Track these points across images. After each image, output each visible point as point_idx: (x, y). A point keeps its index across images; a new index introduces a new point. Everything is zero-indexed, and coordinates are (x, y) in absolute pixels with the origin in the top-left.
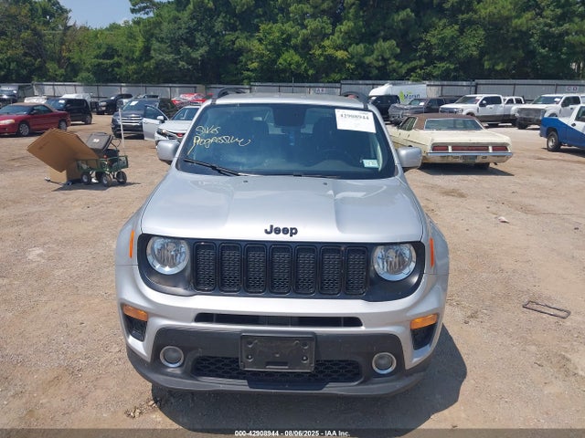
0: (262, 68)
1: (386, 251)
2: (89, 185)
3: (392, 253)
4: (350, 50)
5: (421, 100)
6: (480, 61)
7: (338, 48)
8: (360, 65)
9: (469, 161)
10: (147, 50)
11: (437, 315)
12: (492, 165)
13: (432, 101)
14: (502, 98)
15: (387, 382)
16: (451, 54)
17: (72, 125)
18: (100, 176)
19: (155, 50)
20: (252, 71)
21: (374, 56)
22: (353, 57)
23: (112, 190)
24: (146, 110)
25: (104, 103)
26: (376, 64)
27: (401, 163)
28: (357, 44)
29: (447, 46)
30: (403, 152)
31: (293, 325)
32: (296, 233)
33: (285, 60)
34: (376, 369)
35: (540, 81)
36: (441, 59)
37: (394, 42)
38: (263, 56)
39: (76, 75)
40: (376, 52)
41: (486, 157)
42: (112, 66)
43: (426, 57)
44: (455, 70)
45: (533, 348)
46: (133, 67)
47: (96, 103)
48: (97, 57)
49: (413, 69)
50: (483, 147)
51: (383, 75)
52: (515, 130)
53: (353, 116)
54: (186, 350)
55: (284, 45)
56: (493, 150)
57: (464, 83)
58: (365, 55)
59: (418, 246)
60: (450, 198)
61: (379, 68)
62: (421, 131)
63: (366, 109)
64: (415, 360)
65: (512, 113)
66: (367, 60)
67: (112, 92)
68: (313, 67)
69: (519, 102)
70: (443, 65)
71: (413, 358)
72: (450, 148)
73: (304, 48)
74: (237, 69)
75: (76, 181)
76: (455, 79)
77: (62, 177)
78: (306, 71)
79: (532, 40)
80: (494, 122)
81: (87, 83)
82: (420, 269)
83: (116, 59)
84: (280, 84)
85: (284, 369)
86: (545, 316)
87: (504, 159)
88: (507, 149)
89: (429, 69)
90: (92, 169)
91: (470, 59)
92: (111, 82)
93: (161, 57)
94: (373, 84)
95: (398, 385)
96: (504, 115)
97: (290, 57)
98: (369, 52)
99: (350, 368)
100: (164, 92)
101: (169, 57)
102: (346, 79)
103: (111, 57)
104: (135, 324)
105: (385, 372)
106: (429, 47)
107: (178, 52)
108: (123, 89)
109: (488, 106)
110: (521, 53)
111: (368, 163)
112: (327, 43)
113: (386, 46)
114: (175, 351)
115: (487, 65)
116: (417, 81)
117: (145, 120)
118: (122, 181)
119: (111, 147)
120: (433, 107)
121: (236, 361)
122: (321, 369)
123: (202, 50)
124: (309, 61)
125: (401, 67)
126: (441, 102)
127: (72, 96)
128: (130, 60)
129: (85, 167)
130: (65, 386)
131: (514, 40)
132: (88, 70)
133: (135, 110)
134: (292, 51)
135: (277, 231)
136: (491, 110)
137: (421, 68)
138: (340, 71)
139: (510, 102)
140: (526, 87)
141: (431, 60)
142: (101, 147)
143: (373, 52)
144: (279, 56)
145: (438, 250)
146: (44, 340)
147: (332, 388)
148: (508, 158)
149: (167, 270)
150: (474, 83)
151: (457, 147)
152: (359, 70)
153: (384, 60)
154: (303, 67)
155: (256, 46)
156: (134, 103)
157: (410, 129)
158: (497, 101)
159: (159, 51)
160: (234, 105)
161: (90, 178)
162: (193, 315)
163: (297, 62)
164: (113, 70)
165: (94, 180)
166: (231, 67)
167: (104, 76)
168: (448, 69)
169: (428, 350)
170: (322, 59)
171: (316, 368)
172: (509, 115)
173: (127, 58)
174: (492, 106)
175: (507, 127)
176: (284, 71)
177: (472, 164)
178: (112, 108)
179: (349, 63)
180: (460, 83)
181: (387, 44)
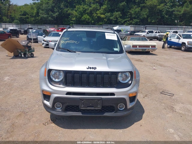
0: (76, 20)
1: (122, 74)
2: (21, 57)
3: (123, 75)
4: (106, 14)
5: (128, 31)
6: (147, 19)
7: (102, 14)
8: (109, 19)
9: (144, 51)
10: (38, 13)
11: (136, 93)
12: (151, 52)
13: (132, 32)
14: (154, 31)
15: (122, 112)
16: (138, 17)
17: (13, 38)
18: (25, 54)
19: (40, 13)
20: (73, 21)
21: (113, 17)
22: (106, 17)
23: (29, 59)
24: (39, 33)
25: (23, 31)
26: (114, 19)
27: (125, 49)
28: (108, 13)
29: (137, 14)
30: (125, 46)
31: (95, 95)
32: (96, 69)
33: (84, 18)
34: (119, 109)
35: (166, 26)
36: (135, 18)
37: (120, 13)
38: (77, 16)
39: (13, 21)
40: (114, 16)
41: (149, 49)
42: (26, 18)
43: (130, 17)
44: (139, 22)
45: (163, 104)
46: (33, 19)
47: (20, 31)
48: (20, 15)
49: (126, 21)
50: (148, 46)
51: (116, 23)
52: (158, 41)
53: (110, 35)
54: (63, 104)
55: (84, 12)
56: (151, 47)
57: (142, 26)
58: (110, 16)
59: (131, 73)
60: (138, 62)
61: (115, 21)
62: (129, 41)
63: (114, 33)
64: (130, 106)
65: (157, 36)
66: (111, 18)
67: (26, 27)
68: (93, 20)
69: (159, 32)
70: (135, 20)
71: (130, 105)
72: (138, 46)
73: (90, 14)
74: (68, 20)
75: (16, 56)
76: (139, 25)
77: (12, 54)
78: (91, 21)
79: (163, 13)
80: (151, 39)
81: (17, 24)
82: (131, 79)
83: (27, 16)
84: (83, 25)
85: (93, 108)
86: (166, 96)
87: (154, 50)
88: (155, 47)
89: (131, 21)
90: (22, 52)
91: (144, 18)
92: (25, 24)
93: (42, 16)
94: (113, 26)
95: (125, 113)
96: (155, 37)
97: (86, 17)
98: (112, 16)
99: (111, 108)
100: (43, 27)
101: (45, 16)
102: (104, 24)
103: (25, 15)
104: (46, 96)
105: (122, 109)
106: (131, 14)
107: (48, 14)
108: (29, 26)
109: (149, 34)
110: (160, 17)
111: (115, 49)
112: (98, 12)
113: (117, 14)
114: (59, 104)
115: (149, 21)
116: (127, 25)
117: (38, 36)
118: (32, 56)
119: (29, 45)
120: (132, 33)
121: (78, 106)
122: (103, 108)
123: (57, 14)
124: (92, 18)
125: (122, 21)
126: (134, 32)
127: (12, 28)
128: (32, 16)
129: (20, 51)
130: (23, 117)
131: (158, 13)
132: (17, 19)
133: (34, 33)
134: (86, 15)
135: (90, 68)
136: (150, 35)
137: (129, 21)
138: (102, 21)
139: (156, 32)
140: (161, 28)
141: (132, 19)
142: (25, 45)
143: (113, 15)
144: (82, 16)
145: (137, 74)
146: (14, 104)
147: (106, 114)
148: (156, 50)
149: (57, 80)
150: (145, 26)
151: (140, 46)
152: (109, 21)
153: (117, 18)
154: (90, 20)
155: (74, 13)
156: (34, 31)
157: (125, 40)
158: (152, 32)
159: (42, 14)
160: (74, 31)
161: (21, 55)
162: (66, 93)
163: (88, 18)
164: (26, 20)
165: (23, 56)
166: (66, 19)
167: (23, 21)
168: (137, 22)
169: (134, 103)
170: (96, 17)
171: (102, 108)
172: (156, 37)
173: (31, 16)
174: (151, 34)
175: (155, 40)
176: (84, 21)
177: (145, 52)
178: (26, 32)
179: (105, 19)
180: (141, 26)
181: (117, 13)
